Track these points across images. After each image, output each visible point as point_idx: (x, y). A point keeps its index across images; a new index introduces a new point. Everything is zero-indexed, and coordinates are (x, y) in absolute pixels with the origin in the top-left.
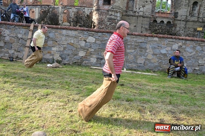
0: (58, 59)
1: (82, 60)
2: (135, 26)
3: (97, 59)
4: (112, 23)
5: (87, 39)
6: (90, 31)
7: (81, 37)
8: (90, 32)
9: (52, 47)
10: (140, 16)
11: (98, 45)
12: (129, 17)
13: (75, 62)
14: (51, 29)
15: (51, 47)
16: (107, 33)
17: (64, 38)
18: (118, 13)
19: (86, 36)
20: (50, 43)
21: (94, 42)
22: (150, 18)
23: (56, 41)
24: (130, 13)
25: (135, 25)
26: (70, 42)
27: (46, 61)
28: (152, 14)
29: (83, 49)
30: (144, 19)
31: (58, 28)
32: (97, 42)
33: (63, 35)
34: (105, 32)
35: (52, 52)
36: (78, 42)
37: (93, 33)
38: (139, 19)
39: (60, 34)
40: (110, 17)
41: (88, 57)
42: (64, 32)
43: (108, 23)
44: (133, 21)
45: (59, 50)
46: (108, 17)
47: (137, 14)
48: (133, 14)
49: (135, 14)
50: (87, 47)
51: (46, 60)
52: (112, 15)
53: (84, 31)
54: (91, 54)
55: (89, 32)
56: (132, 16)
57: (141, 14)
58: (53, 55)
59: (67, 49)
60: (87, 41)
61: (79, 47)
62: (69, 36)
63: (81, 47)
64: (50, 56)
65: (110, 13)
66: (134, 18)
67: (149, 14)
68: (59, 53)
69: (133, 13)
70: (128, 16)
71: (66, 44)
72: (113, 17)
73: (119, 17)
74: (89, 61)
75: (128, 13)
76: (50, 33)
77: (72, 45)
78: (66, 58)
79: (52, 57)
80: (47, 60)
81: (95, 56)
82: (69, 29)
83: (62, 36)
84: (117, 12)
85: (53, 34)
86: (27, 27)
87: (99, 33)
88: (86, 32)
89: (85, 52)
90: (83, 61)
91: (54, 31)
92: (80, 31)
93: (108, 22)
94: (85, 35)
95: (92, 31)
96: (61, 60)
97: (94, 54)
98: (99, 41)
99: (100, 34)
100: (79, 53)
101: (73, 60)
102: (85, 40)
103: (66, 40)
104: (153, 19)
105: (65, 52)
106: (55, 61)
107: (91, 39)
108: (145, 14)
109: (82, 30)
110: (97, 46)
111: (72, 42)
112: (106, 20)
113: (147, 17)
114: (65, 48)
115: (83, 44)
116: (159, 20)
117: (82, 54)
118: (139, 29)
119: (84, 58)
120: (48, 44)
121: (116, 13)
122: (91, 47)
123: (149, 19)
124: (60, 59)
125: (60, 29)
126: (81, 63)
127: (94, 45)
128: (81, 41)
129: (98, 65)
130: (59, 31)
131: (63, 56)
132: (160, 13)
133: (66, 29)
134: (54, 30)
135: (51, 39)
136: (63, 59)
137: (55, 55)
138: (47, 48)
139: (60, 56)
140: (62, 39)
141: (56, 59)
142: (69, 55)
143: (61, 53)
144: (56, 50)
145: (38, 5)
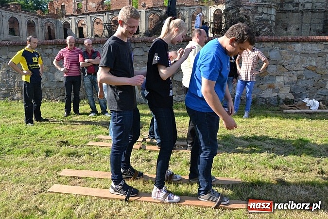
0: (288, 96)
2: (298, 29)
9: (277, 76)
10: (307, 11)
12: (287, 15)
14: (273, 43)
15: (273, 77)
17: (297, 59)
18: (273, 9)
20: (272, 69)
22: (325, 12)
23: (283, 66)
24: (288, 7)
25: (297, 26)
26: (310, 65)
27: (263, 103)
30: (314, 15)
31: (286, 41)
33: (296, 53)
35: (276, 85)
36: (325, 64)
38: (304, 15)
39: (291, 52)
40: (261, 17)
42: (298, 47)
43: (258, 28)
44: (294, 21)
45: (289, 80)
46: (256, 17)
47: (301, 8)
49: (297, 8)
51: (264, 100)
52: (263, 13)
56: (293, 11)
57: (308, 6)
58: (278, 91)
59: (304, 78)
62: (308, 53)
64: (273, 92)
65: (260, 10)
66: (296, 14)
67: (323, 4)
68: (290, 85)
69: (294, 7)
70: (285, 12)
71: (303, 69)
72: (264, 17)
73: (273, 16)
75: (285, 8)
76: (270, 51)
77: (314, 69)
78: (302, 95)
79: (276, 94)
80: (266, 101)
82: (308, 41)
83: (295, 55)
84: (271, 8)
85: (278, 52)
91: (278, 47)
93: (258, 25)
96: (293, 98)
100: (326, 84)
103: (302, 62)
105: (300, 84)
106: (281, 101)
108: (316, 7)
111: (314, 64)
113: (319, 11)
114: (299, 77)
118: (305, 33)
120: (268, 72)
121: (269, 9)
123: (323, 14)
124: (291, 97)
125: (292, 41)
130: (288, 46)
131: (298, 92)
133: (303, 41)
134: (279, 45)
135: (274, 62)
136: (297, 97)
137: (281, 91)
138: (266, 78)
139: (291, 92)
140: (295, 61)
141: (284, 98)
142: (307, 89)
143: (293, 86)
144: (283, 80)
145: (107, 12)
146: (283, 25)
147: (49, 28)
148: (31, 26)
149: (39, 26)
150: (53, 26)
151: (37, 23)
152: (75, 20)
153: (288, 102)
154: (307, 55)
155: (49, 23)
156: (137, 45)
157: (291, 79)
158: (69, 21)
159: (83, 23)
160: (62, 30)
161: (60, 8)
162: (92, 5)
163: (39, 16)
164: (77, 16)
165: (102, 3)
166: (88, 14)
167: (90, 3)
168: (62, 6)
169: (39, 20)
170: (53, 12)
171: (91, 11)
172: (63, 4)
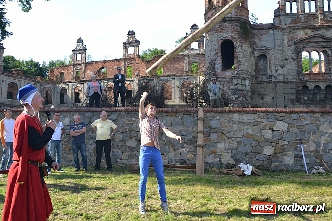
0: (229, 161)
1: (269, 161)
2: (273, 98)
3: (295, 157)
4: (240, 97)
5: (274, 126)
6: (278, 113)
7: (264, 124)
8: (278, 115)
9: (218, 142)
10: (280, 82)
11: (294, 134)
12: (262, 85)
13: (259, 166)
14: (214, 114)
15: (215, 143)
16: (305, 113)
17: (235, 127)
18: (247, 81)
19: (272, 120)
20: (214, 136)
21: (286, 129)
22: (296, 83)
23: (224, 133)
24: (262, 78)
25: (272, 96)
26: (247, 133)
28: (299, 77)
29: (269, 142)
30: (286, 85)
31: (224, 112)
32: (292, 129)
33: (234, 122)
34: (303, 113)
35: (218, 151)
36: (261, 132)
37: (283, 115)
38: (278, 86)
39: (230, 121)
40: (236, 87)
41: (278, 155)
42: (235, 117)
43: (234, 97)
44: (269, 91)
45: (230, 147)
46: (232, 87)
47: (274, 80)
48: (268, 80)
49: (270, 79)
50: (275, 139)
51: (208, 165)
52: (238, 84)
53: (268, 114)
54: (284, 149)
55: (275, 114)
56: (267, 82)
57: (280, 78)
58: (220, 156)
59: (243, 145)
60: (274, 129)
61: (263, 139)
62: (245, 122)
63: (265, 140)
64: (215, 158)
65: (235, 81)
66: (270, 85)
67: (294, 77)
68: (230, 151)
69: (267, 78)
70: (260, 83)
71: (241, 136)
72: (239, 87)
73: (248, 87)
74: (282, 162)
75: (260, 79)
76: (211, 120)
77: (251, 137)
78: (242, 160)
79: (219, 159)
80: (210, 165)
81: (291, 153)
82: (244, 112)
83: (233, 124)
84: (245, 80)
85: (218, 121)
86: (174, 114)
87: (292, 115)
88: (272, 114)
89: (274, 148)
90: (272, 163)
91: (218, 117)
92: (261, 114)
93: (234, 95)
94: (269, 120)
95: (281, 112)
96: (234, 163)
97: (289, 150)
98: (294, 127)
99: (294, 116)
100: (263, 150)
101: (254, 161)
102: (272, 127)
103: (240, 130)
104: (301, 85)
105: (240, 150)
106: (224, 166)
107: (281, 126)
108: (287, 78)
109: (265, 112)
110: (292, 136)
111: (250, 132)
112: (229, 93)
113: (291, 83)
114: (238, 144)
115: (268, 134)
116: (311, 86)
117: (268, 151)
118: (280, 101)
119: (273, 156)
120: (210, 138)
121: (243, 80)
122: (282, 139)
123: (294, 85)
124: (232, 162)
125: (229, 112)
126: (269, 166)
127: (288, 135)
128: (265, 129)
129: (298, 167)
130: (226, 116)
131: (238, 157)
132: (312, 75)
133: (239, 112)
134: (219, 115)
135: (215, 130)
136: (238, 162)
137: (223, 156)
138: (209, 144)
139: (232, 157)
140: (234, 129)
141: (226, 163)
142: (246, 155)
143: (233, 151)
144: (224, 147)
145: (102, 79)
146: (259, 95)
147: (47, 93)
150: (51, 91)
152: (72, 86)
153: (229, 167)
154: (243, 124)
155: (47, 89)
156: (95, 114)
157: (231, 145)
158: (67, 87)
159: (80, 89)
160: (59, 95)
161: (60, 75)
162: (90, 73)
163: (39, 82)
164: (75, 82)
165: (99, 71)
166: (85, 81)
167: (88, 72)
168: (61, 73)
169: (38, 85)
170: (52, 78)
171: (88, 79)
172: (63, 71)
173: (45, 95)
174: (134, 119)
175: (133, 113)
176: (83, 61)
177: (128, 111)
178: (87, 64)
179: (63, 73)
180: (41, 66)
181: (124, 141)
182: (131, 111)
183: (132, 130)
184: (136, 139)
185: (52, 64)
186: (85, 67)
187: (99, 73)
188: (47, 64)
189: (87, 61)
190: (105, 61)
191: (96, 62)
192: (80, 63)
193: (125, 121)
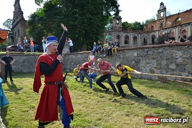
145: (178, 26)
147: (144, 39)
148: (135, 38)
149: (139, 38)
150: (147, 37)
151: (138, 37)
152: (158, 33)
155: (144, 36)
158: (155, 34)
159: (163, 34)
160: (151, 39)
161: (151, 27)
162: (169, 23)
163: (140, 33)
164: (160, 30)
165: (175, 21)
166: (166, 29)
167: (168, 23)
168: (152, 26)
169: (139, 35)
170: (147, 30)
171: (168, 27)
172: (153, 25)
173: (143, 40)
174: (173, 51)
175: (173, 47)
176: (165, 17)
177: (170, 46)
178: (167, 18)
179: (153, 26)
180: (141, 24)
181: (167, 65)
182: (172, 46)
183: (172, 58)
184: (175, 64)
185: (147, 22)
186: (166, 20)
187: (175, 22)
188: (145, 23)
189: (167, 16)
190: (179, 13)
191: (173, 15)
192: (162, 18)
193: (168, 53)
